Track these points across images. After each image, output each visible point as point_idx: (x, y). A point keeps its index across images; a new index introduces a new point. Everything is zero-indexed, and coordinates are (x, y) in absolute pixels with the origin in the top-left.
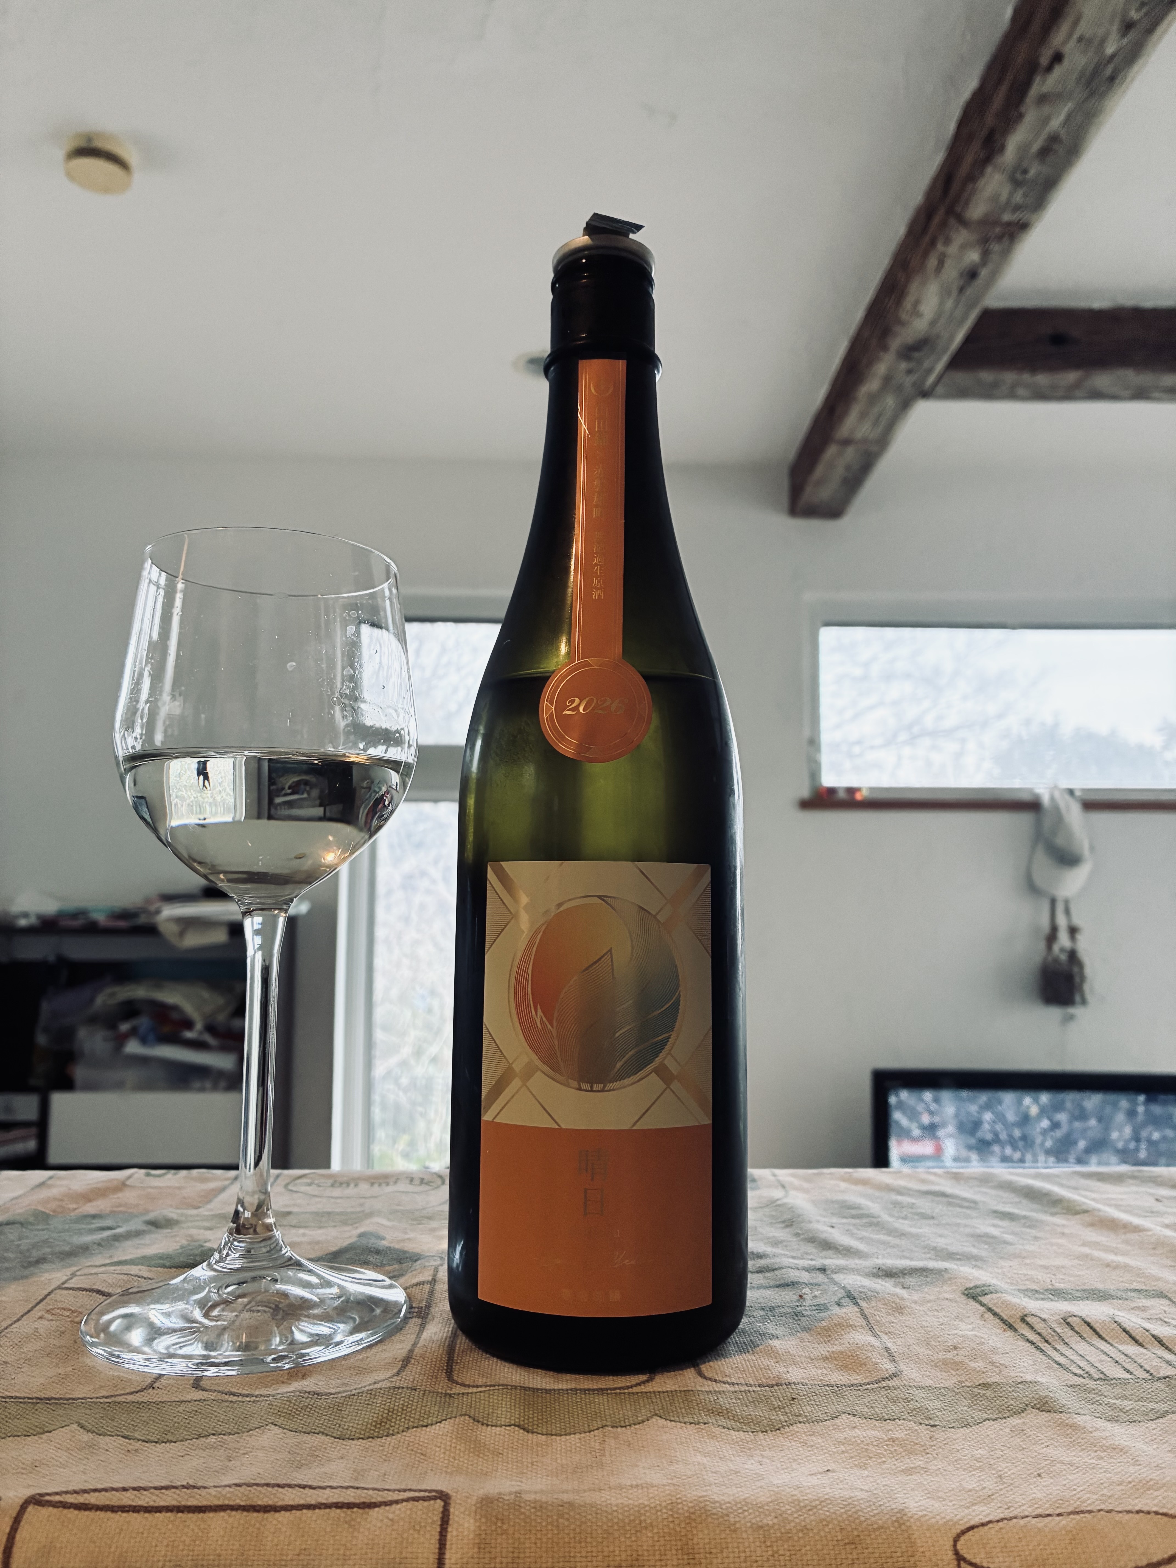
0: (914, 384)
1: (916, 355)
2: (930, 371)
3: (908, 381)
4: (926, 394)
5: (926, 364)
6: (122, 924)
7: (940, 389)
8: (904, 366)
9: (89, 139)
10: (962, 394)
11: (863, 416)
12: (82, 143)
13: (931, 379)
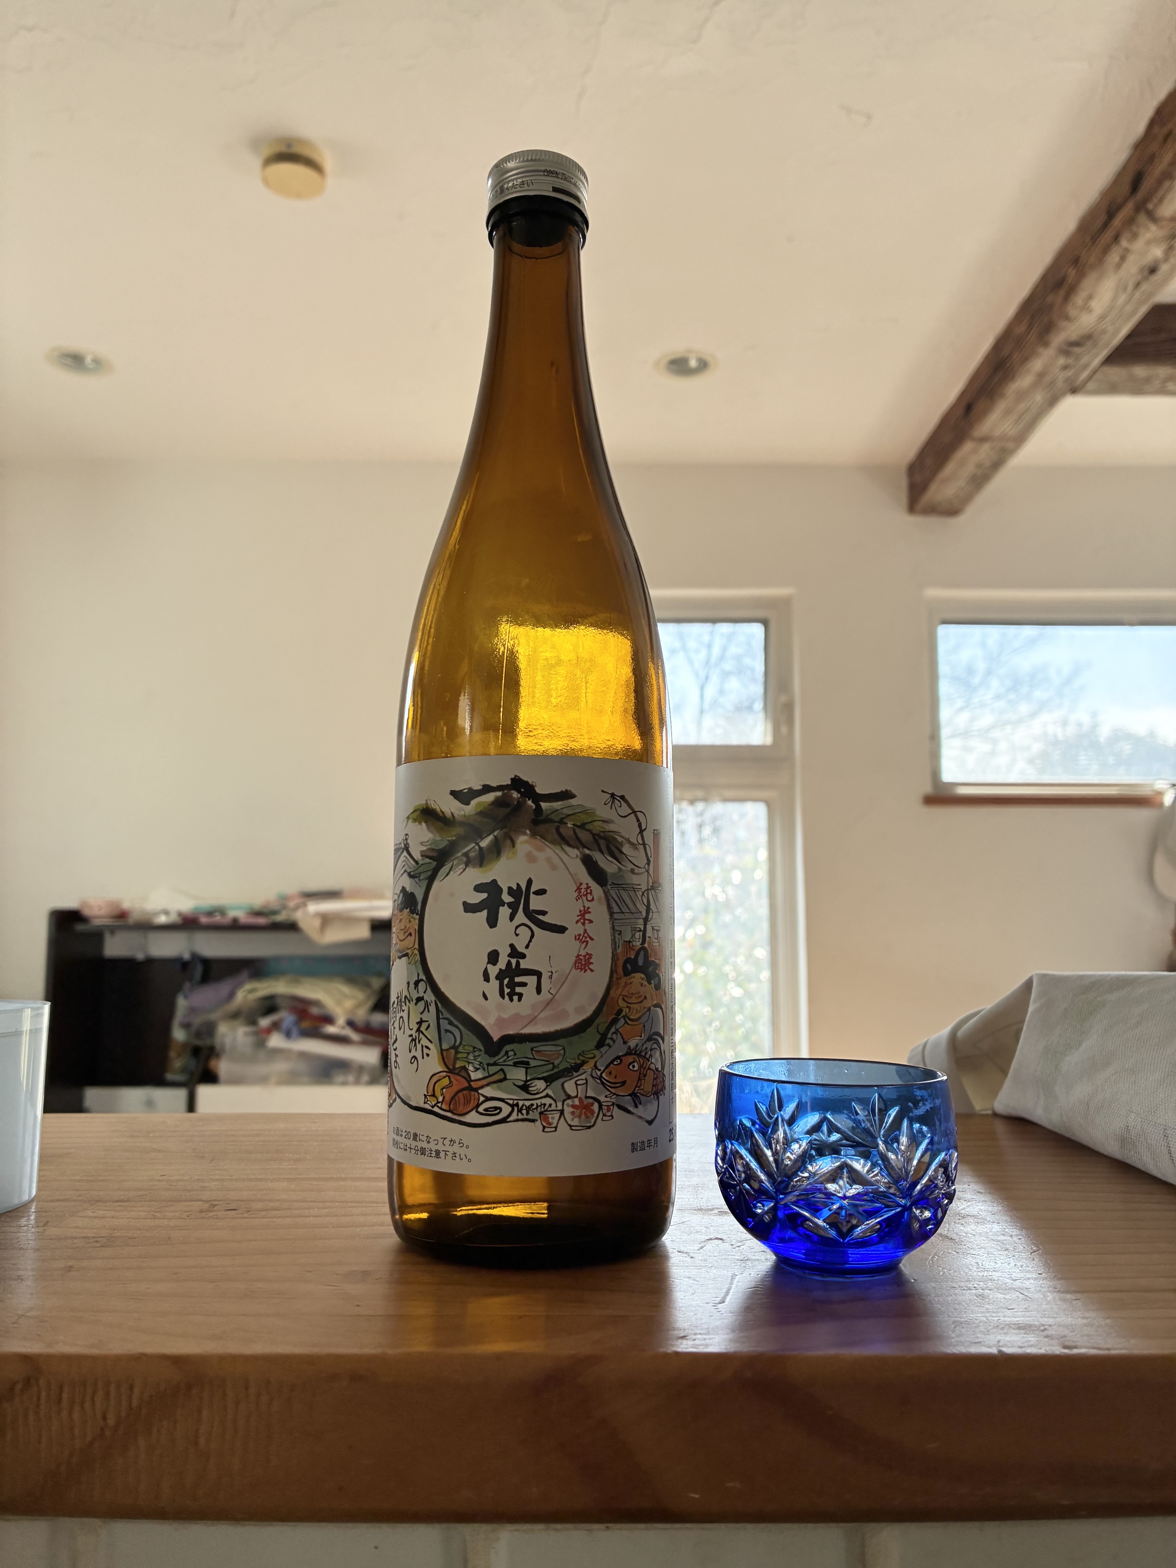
0: (1067, 380)
1: (1077, 350)
2: (1086, 366)
3: (1062, 376)
4: (1074, 390)
5: (1085, 360)
6: (262, 921)
7: (1090, 386)
8: (1062, 361)
9: (289, 146)
10: (1113, 389)
11: (1007, 412)
12: (283, 149)
13: (1085, 375)
